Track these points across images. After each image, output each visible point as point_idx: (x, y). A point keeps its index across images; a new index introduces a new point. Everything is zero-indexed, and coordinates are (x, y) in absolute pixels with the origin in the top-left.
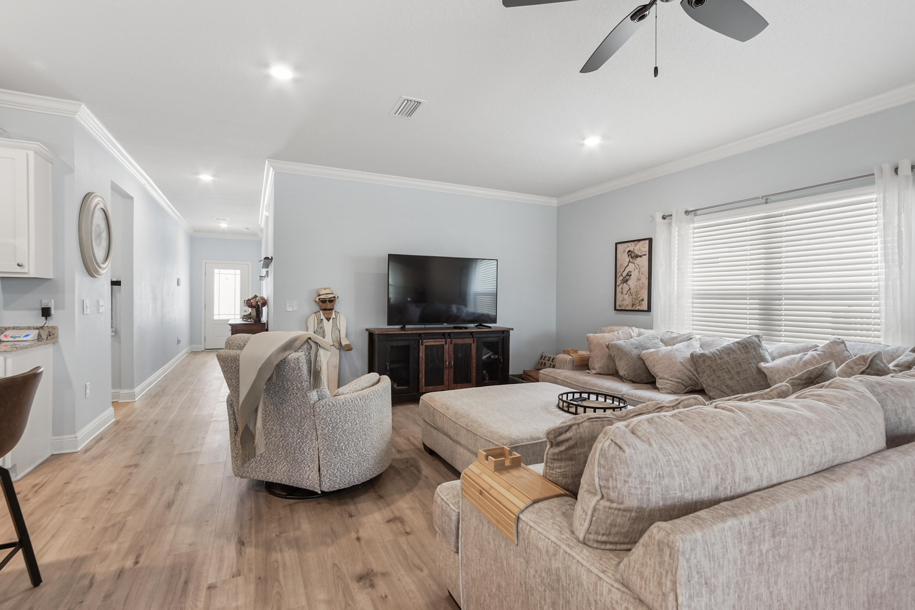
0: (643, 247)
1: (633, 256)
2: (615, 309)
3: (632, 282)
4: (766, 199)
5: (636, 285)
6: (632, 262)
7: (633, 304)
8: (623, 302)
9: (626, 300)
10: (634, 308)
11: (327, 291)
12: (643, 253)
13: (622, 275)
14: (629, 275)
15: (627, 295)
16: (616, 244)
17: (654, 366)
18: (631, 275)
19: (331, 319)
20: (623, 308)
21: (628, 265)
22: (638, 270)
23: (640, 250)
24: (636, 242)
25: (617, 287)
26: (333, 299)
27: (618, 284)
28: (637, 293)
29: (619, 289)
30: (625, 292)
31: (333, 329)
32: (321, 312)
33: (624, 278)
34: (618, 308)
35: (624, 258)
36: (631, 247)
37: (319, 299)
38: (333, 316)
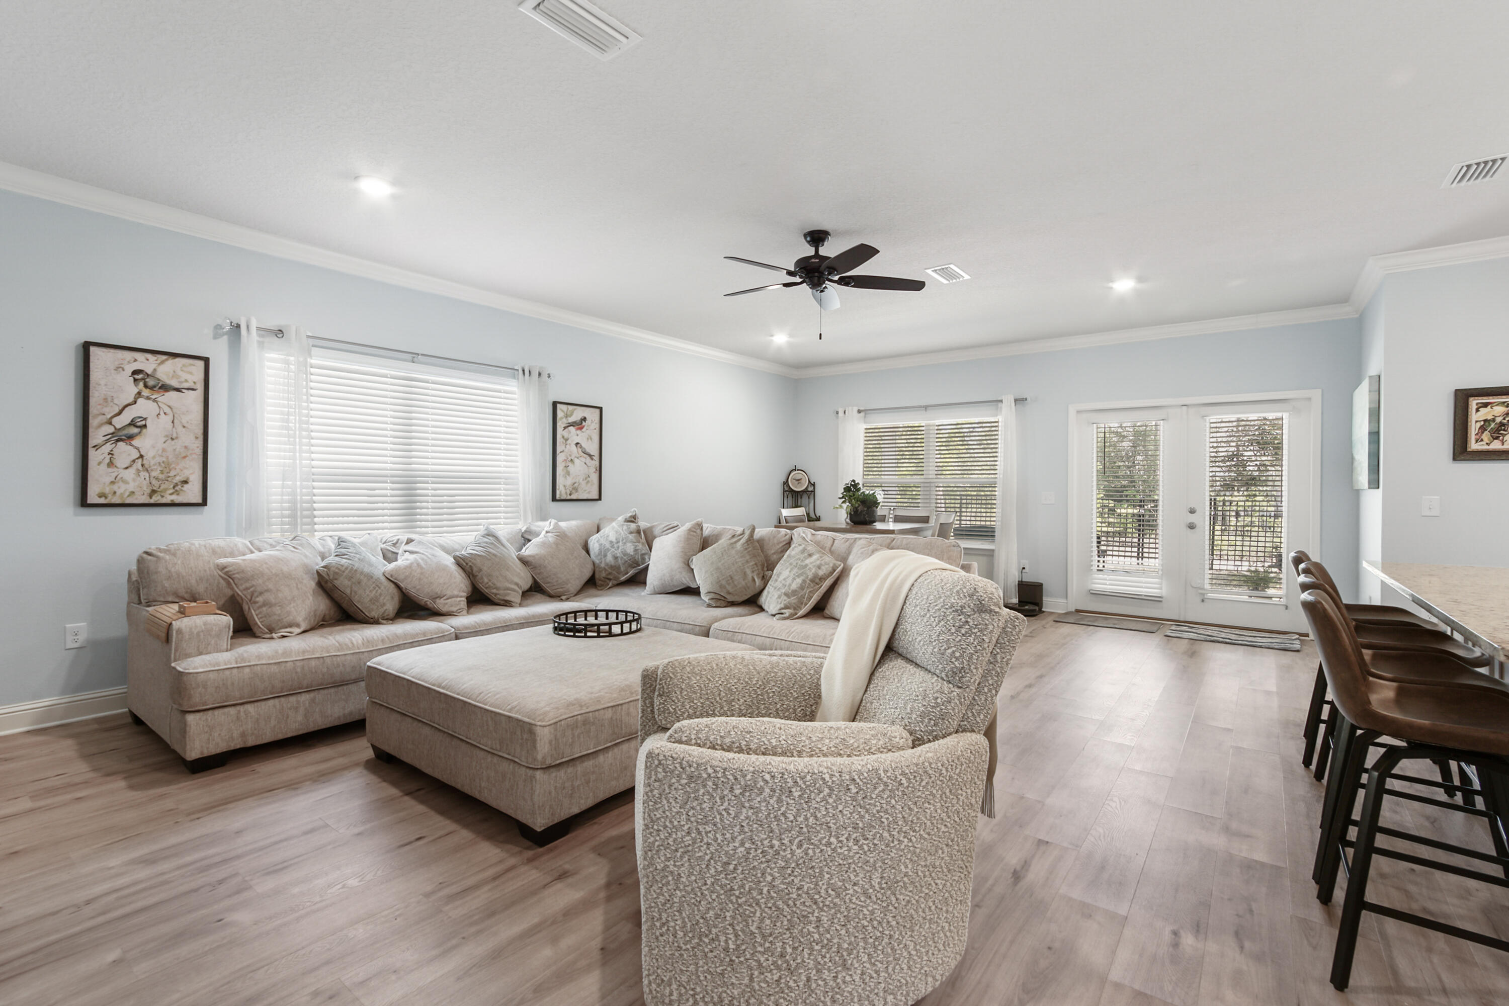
0: (186, 372)
2: (84, 504)
3: (148, 443)
5: (164, 450)
6: (148, 398)
7: (154, 492)
8: (115, 487)
9: (126, 482)
10: (155, 499)
12: (186, 385)
13: (110, 423)
14: (138, 424)
15: (132, 471)
16: (87, 345)
18: (145, 426)
20: (115, 501)
21: (135, 402)
22: (170, 418)
23: (175, 375)
24: (164, 357)
25: (92, 452)
28: (167, 466)
30: (125, 463)
34: (92, 499)
35: (113, 384)
36: (148, 364)
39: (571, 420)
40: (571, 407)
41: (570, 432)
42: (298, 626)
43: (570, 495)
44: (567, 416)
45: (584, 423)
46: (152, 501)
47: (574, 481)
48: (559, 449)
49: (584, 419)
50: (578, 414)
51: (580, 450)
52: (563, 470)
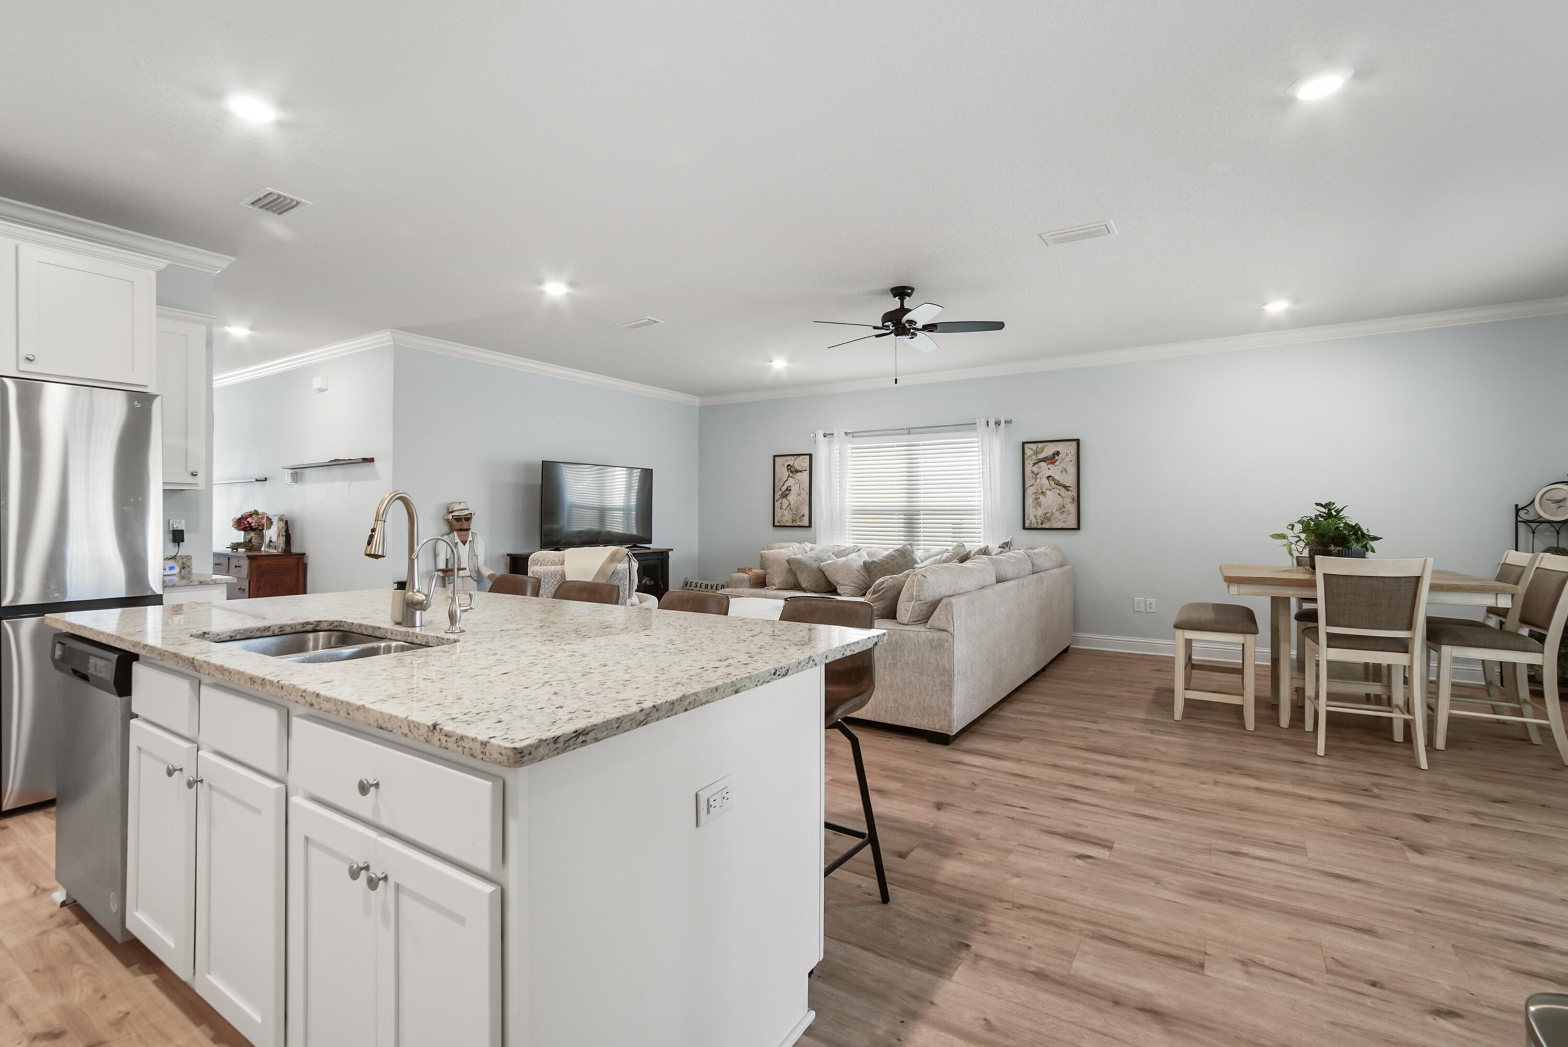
0: (803, 463)
1: (793, 470)
2: (774, 526)
3: (792, 497)
4: (909, 431)
5: (796, 501)
6: (791, 477)
7: (793, 520)
8: (782, 518)
9: (785, 516)
11: (462, 506)
12: (803, 469)
13: (781, 490)
14: (789, 489)
15: (787, 511)
16: (775, 457)
17: (834, 575)
18: (790, 490)
19: (468, 542)
20: (783, 524)
21: (787, 480)
22: (798, 485)
23: (800, 465)
24: (796, 457)
25: (776, 502)
26: (470, 516)
27: (776, 499)
28: (798, 508)
29: (777, 504)
30: (784, 507)
31: (471, 555)
32: (455, 533)
33: (783, 493)
34: (776, 524)
35: (783, 473)
36: (791, 461)
37: (453, 516)
38: (470, 538)
39: (1041, 456)
40: (1040, 445)
41: (1040, 467)
42: (776, 585)
43: (1042, 524)
44: (1036, 453)
45: (1057, 457)
46: (793, 525)
47: (1045, 511)
48: (1028, 484)
49: (1058, 453)
50: (1049, 450)
51: (1052, 483)
52: (1033, 502)
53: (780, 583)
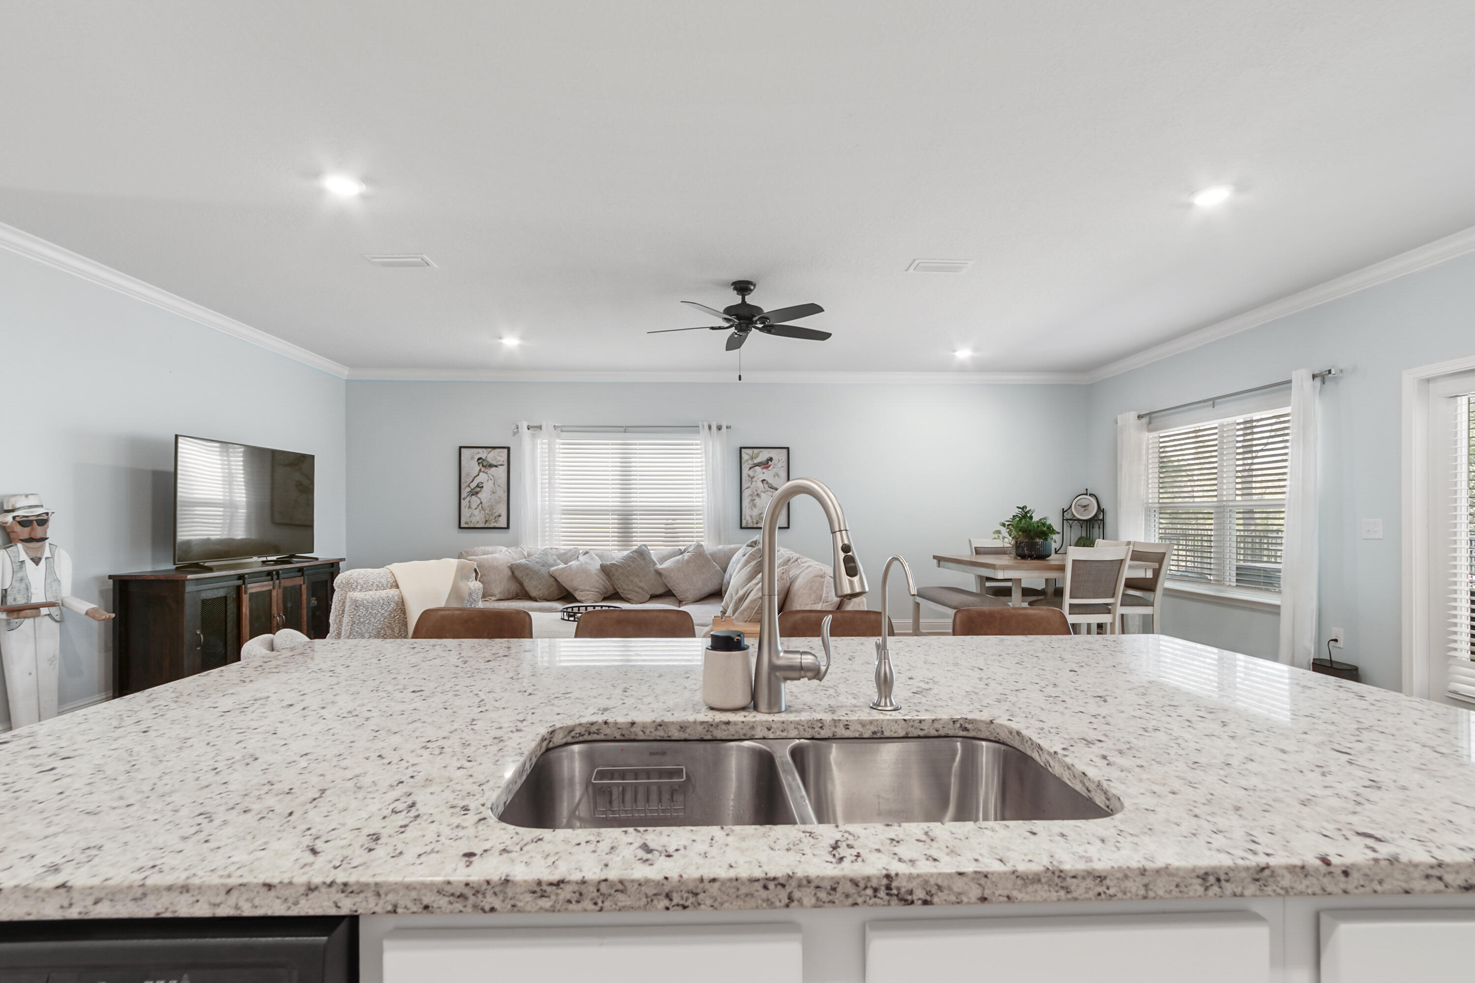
0: (502, 456)
1: (485, 465)
2: (460, 527)
3: (484, 495)
4: (626, 429)
5: (490, 499)
6: (484, 472)
7: (486, 521)
8: (471, 519)
9: (475, 516)
10: (487, 525)
11: (32, 501)
12: (499, 463)
13: (469, 486)
14: (480, 486)
15: (478, 510)
16: (461, 448)
17: (572, 580)
18: (482, 487)
19: (43, 560)
20: (472, 526)
21: (478, 475)
22: (493, 481)
23: (495, 459)
24: (490, 449)
25: (462, 501)
26: (45, 517)
27: (463, 497)
28: (492, 508)
29: (463, 503)
30: (474, 506)
31: (48, 581)
32: (20, 546)
33: (472, 490)
34: (463, 525)
35: (471, 466)
36: (483, 454)
37: (14, 518)
38: (47, 553)
39: (756, 461)
40: (756, 451)
41: (755, 471)
42: (495, 596)
43: (757, 523)
44: (752, 458)
45: (770, 463)
46: (486, 526)
47: (760, 512)
48: (744, 486)
49: (771, 459)
50: (764, 456)
51: (766, 486)
52: (749, 503)
53: (500, 593)
